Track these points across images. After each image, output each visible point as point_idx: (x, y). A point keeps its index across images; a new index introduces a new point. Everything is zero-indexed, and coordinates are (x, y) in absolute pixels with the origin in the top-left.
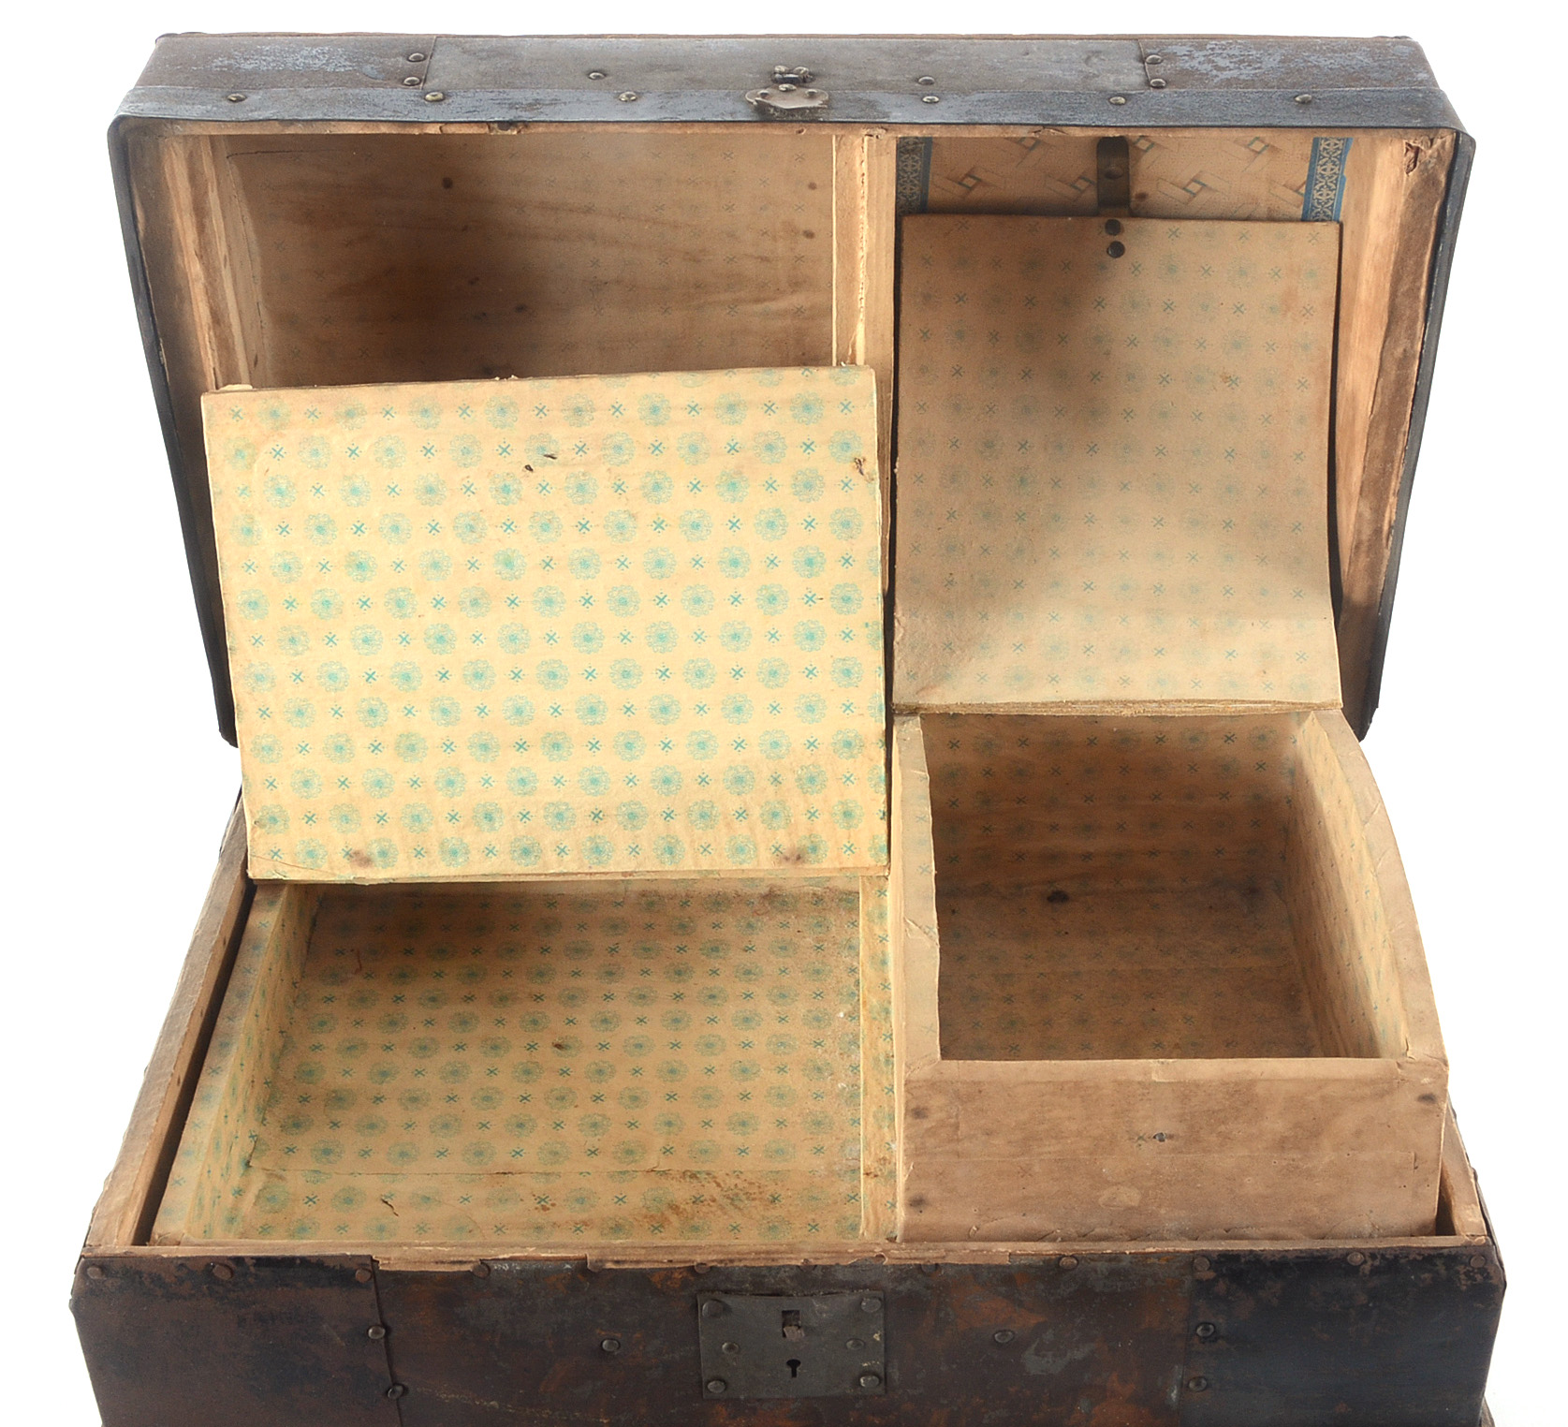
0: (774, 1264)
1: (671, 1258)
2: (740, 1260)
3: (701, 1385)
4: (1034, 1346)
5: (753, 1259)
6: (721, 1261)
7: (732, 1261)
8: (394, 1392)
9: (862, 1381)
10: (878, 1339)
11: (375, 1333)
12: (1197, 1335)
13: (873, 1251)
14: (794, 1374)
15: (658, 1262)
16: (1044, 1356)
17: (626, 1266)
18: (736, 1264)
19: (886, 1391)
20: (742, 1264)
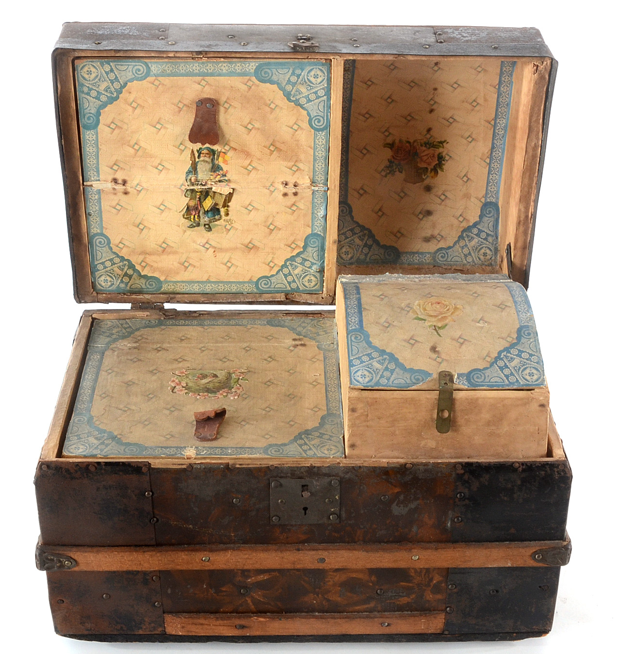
0: (300, 466)
1: (261, 463)
2: (287, 464)
3: (270, 518)
4: (396, 502)
5: (292, 464)
6: (280, 464)
7: (283, 464)
8: (153, 520)
9: (331, 517)
10: (337, 498)
11: (148, 494)
12: (457, 497)
13: (336, 461)
14: (305, 514)
15: (256, 464)
16: (400, 506)
17: (244, 466)
18: (285, 465)
19: (340, 522)
20: (287, 466)
